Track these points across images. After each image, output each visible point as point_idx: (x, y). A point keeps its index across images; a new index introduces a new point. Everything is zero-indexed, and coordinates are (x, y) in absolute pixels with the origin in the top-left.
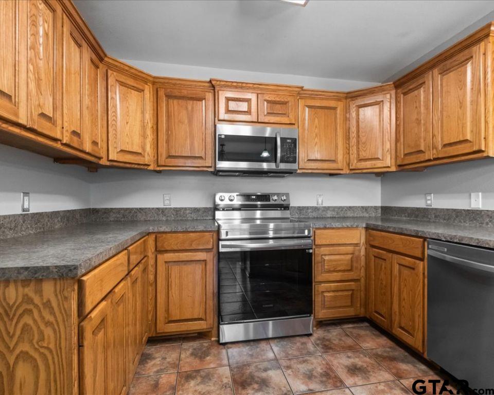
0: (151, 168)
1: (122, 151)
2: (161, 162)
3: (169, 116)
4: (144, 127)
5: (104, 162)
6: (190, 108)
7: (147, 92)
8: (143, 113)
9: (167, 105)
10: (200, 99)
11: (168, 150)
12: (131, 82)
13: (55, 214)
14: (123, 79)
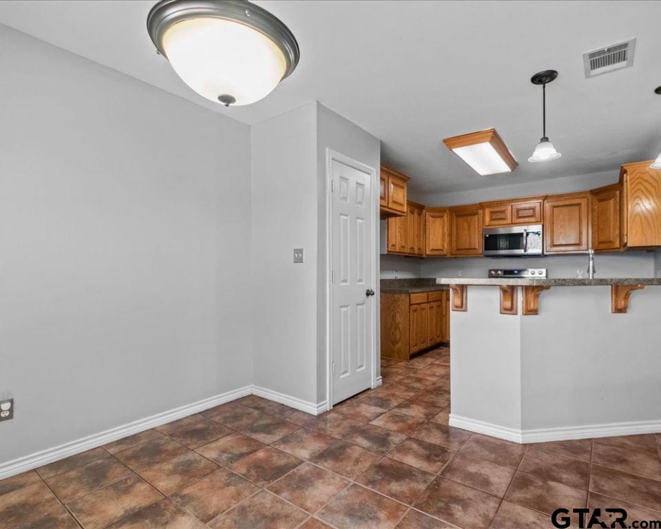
0: (448, 256)
1: (432, 250)
2: (453, 252)
3: (457, 228)
4: (443, 235)
5: (424, 256)
6: (469, 220)
7: (445, 217)
8: (443, 228)
9: (457, 221)
10: (475, 215)
11: (457, 246)
12: (437, 214)
13: (405, 280)
14: (433, 214)
